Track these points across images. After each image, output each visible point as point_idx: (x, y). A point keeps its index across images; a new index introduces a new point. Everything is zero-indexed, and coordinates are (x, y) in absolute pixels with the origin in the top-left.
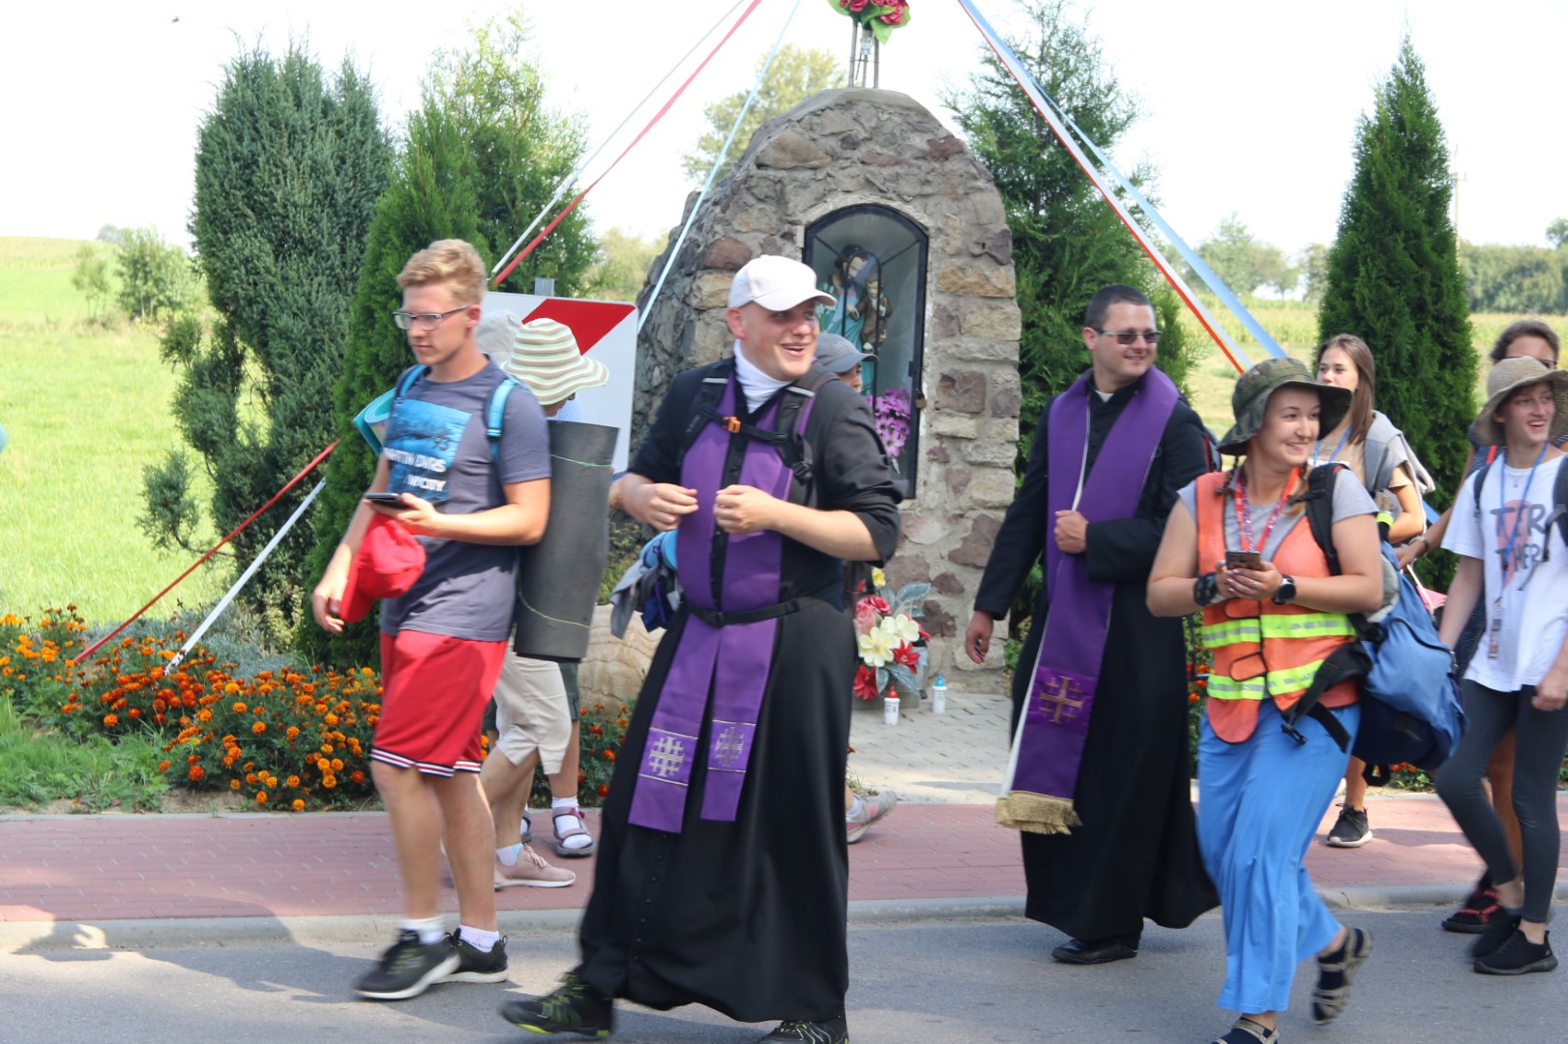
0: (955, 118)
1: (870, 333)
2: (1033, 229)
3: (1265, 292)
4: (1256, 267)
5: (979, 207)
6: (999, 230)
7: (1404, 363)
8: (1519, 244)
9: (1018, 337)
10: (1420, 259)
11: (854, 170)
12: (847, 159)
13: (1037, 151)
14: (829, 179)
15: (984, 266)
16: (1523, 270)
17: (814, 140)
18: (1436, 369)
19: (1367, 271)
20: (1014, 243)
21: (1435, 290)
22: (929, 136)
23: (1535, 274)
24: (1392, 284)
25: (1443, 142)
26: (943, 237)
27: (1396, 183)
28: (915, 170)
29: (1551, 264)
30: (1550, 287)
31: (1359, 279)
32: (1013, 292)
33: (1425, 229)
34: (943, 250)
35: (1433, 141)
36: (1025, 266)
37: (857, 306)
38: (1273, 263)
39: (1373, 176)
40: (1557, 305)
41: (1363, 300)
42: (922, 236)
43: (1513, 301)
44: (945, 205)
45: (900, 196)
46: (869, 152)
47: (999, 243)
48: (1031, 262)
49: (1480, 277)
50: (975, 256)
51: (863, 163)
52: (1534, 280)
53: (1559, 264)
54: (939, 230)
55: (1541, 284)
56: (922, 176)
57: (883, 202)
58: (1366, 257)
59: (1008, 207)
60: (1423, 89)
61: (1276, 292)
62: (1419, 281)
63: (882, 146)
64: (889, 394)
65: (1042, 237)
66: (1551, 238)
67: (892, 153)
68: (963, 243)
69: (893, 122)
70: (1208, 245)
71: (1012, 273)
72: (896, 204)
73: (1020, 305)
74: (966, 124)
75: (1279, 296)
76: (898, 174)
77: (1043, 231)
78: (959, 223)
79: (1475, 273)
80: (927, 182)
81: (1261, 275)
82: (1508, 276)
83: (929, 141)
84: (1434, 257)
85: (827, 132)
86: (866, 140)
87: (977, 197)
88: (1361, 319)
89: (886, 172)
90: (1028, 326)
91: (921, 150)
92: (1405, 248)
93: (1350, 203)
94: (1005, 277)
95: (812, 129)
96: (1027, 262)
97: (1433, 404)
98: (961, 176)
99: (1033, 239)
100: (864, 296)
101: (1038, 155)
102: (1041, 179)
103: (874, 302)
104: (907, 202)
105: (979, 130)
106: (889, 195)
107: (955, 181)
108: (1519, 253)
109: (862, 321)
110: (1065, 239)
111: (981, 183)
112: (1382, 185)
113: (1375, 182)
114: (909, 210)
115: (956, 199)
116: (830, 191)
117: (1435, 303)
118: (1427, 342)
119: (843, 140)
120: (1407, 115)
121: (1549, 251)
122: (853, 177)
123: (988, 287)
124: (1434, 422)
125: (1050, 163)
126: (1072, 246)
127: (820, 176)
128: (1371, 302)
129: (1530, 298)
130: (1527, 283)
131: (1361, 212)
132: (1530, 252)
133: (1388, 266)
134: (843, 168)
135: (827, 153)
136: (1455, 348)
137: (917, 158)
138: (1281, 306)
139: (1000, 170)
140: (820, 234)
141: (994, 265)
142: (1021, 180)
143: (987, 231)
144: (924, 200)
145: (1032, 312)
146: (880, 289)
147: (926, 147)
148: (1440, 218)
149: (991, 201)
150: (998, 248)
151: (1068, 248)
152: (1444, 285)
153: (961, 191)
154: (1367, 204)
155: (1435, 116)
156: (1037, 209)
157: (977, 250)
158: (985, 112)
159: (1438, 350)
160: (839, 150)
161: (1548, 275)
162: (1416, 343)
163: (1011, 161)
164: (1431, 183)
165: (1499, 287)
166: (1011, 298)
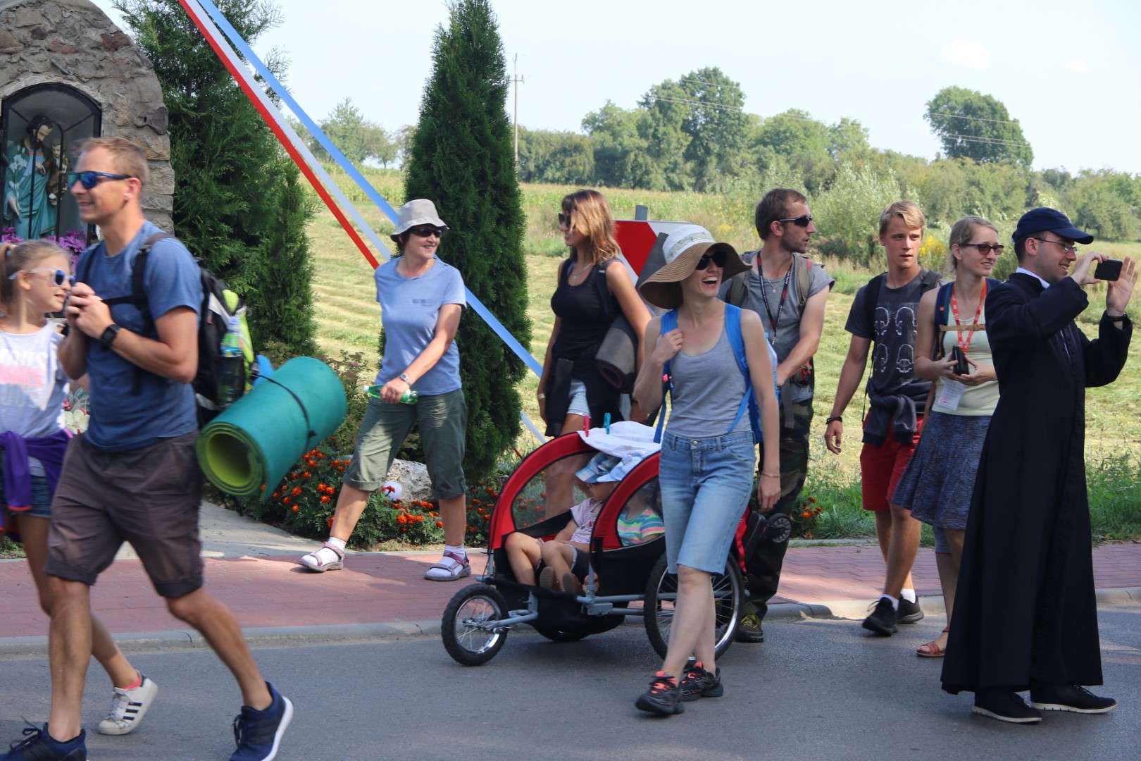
0: (124, 18)
1: (55, 185)
2: (187, 107)
3: (371, 162)
4: (365, 143)
5: (142, 88)
6: (158, 108)
7: (470, 220)
8: (561, 131)
9: (172, 192)
10: (483, 141)
11: (42, 56)
12: (37, 46)
13: (190, 47)
14: (22, 62)
15: (145, 135)
16: (565, 151)
17: (10, 30)
18: (494, 225)
19: (442, 149)
20: (169, 119)
21: (493, 164)
22: (102, 31)
23: (574, 154)
24: (461, 160)
25: (502, 51)
26: (113, 111)
27: (466, 82)
28: (91, 58)
29: (585, 147)
30: (584, 164)
31: (437, 154)
32: (168, 157)
33: (486, 118)
34: (113, 121)
35: (494, 50)
36: (180, 138)
37: (44, 164)
38: (378, 139)
39: (448, 75)
40: (589, 178)
41: (439, 171)
42: (96, 110)
43: (558, 174)
44: (115, 86)
45: (79, 78)
46: (54, 42)
47: (157, 118)
48: (186, 134)
49: (533, 156)
50: (138, 127)
51: (49, 50)
52: (573, 158)
53: (592, 147)
54: (110, 106)
55: (578, 162)
56: (97, 62)
57: (65, 82)
58: (441, 138)
59: (166, 88)
60: (487, 9)
61: (380, 163)
62: (481, 158)
63: (65, 38)
64: (69, 235)
65: (193, 114)
66: (586, 127)
67: (72, 43)
68: (129, 117)
69: (74, 19)
70: (328, 125)
71: (168, 142)
72: (75, 84)
73: (174, 167)
74: (133, 21)
75: (382, 166)
76: (77, 60)
77: (193, 109)
78: (125, 100)
79: (530, 152)
80: (101, 67)
81: (369, 150)
82: (554, 155)
83: (102, 35)
84: (493, 139)
85: (21, 24)
86: (51, 32)
87: (140, 81)
88: (438, 184)
89: (68, 58)
90: (181, 184)
91: (95, 42)
92: (471, 132)
93: (430, 95)
94: (162, 145)
95: (8, 22)
96: (182, 134)
97: (491, 252)
98: (128, 63)
99: (186, 116)
100: (49, 155)
101: (191, 49)
102: (192, 68)
103: (58, 162)
104: (84, 83)
105: (142, 28)
106: (70, 77)
107: (123, 67)
108: (562, 138)
109: (48, 176)
110: (211, 117)
111: (143, 70)
112: (455, 83)
113: (449, 80)
114: (86, 89)
115: (124, 82)
116: (22, 72)
117: (494, 174)
118: (488, 205)
119: (34, 32)
120: (475, 30)
121: (584, 137)
122: (41, 61)
123: (149, 152)
124: (492, 266)
125: (200, 56)
126: (217, 122)
127: (15, 60)
128: (445, 172)
129: (569, 172)
130: (568, 160)
131: (438, 102)
132: (570, 136)
133: (458, 145)
134: (33, 54)
135: (20, 42)
136: (508, 209)
137: (92, 48)
138: (384, 173)
139: (160, 60)
140: (13, 106)
141: (154, 135)
142: (177, 68)
143: (148, 108)
144: (98, 81)
145: (184, 173)
146: (62, 151)
147: (100, 40)
148: (499, 110)
149: (152, 84)
150: (156, 121)
151: (213, 124)
152: (501, 161)
153: (127, 75)
154: (443, 97)
155: (496, 31)
156: (189, 91)
157: (140, 123)
158: (149, 14)
159: (497, 211)
160: (29, 39)
161: (583, 156)
162: (479, 206)
163: (168, 53)
164: (491, 82)
165: (547, 163)
166: (167, 161)
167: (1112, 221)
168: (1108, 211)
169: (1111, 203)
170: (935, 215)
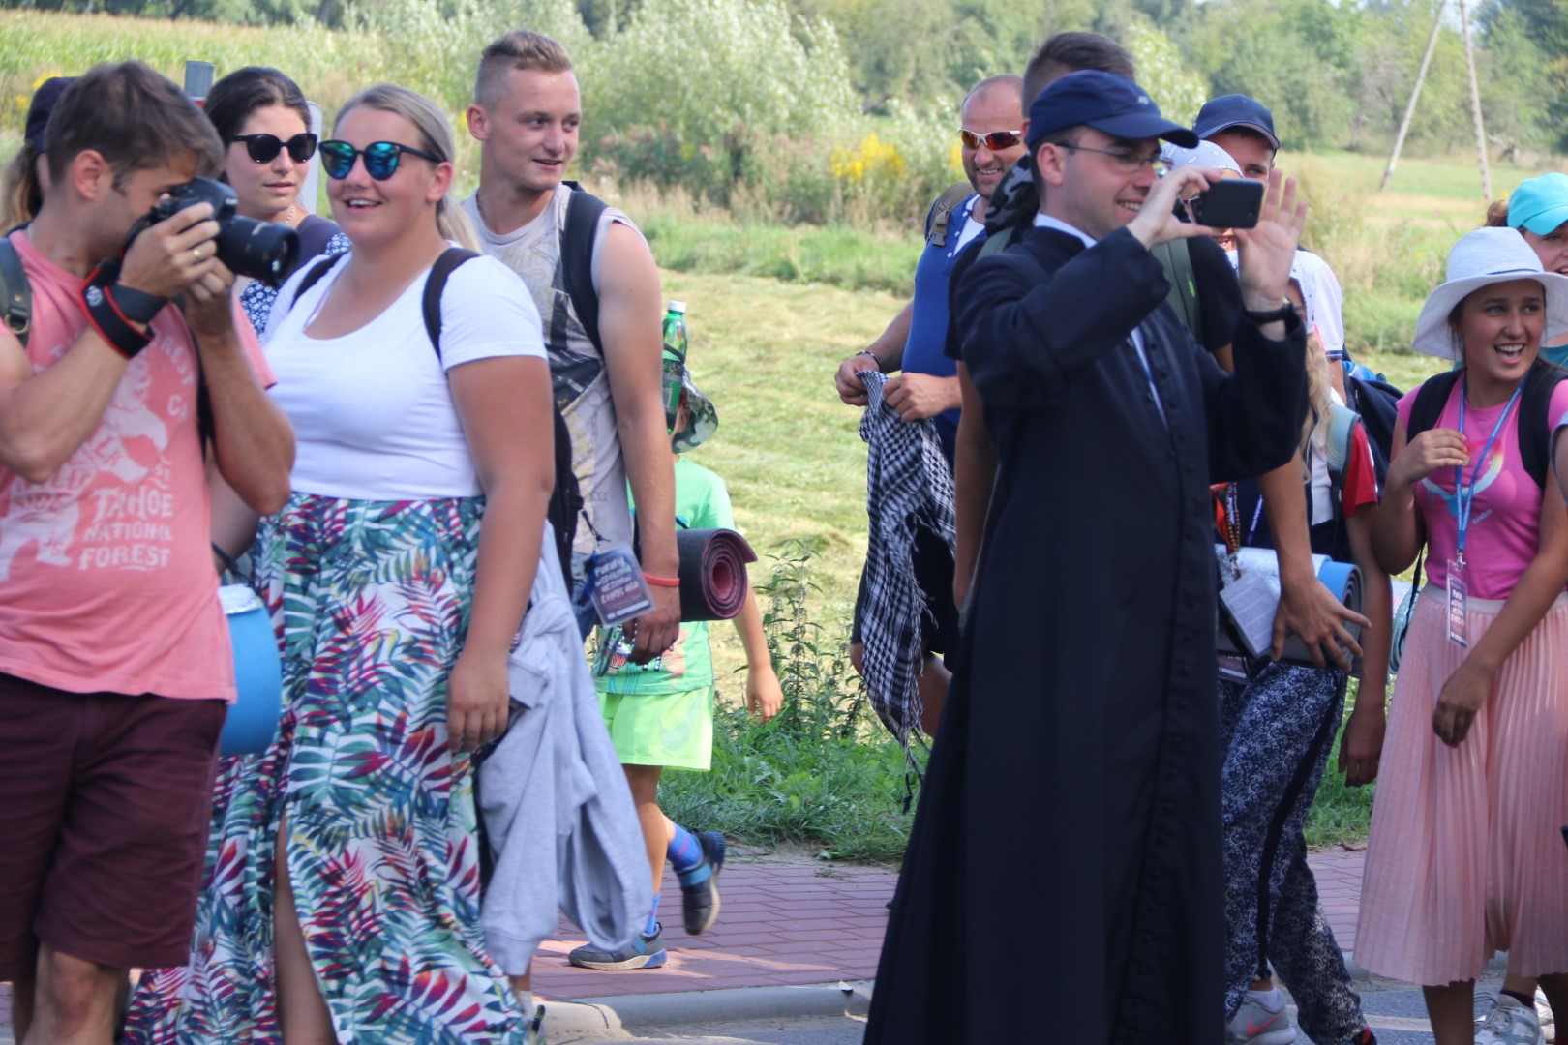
167: (1289, 102)
168: (1280, 79)
169: (1285, 61)
170: (882, 86)
